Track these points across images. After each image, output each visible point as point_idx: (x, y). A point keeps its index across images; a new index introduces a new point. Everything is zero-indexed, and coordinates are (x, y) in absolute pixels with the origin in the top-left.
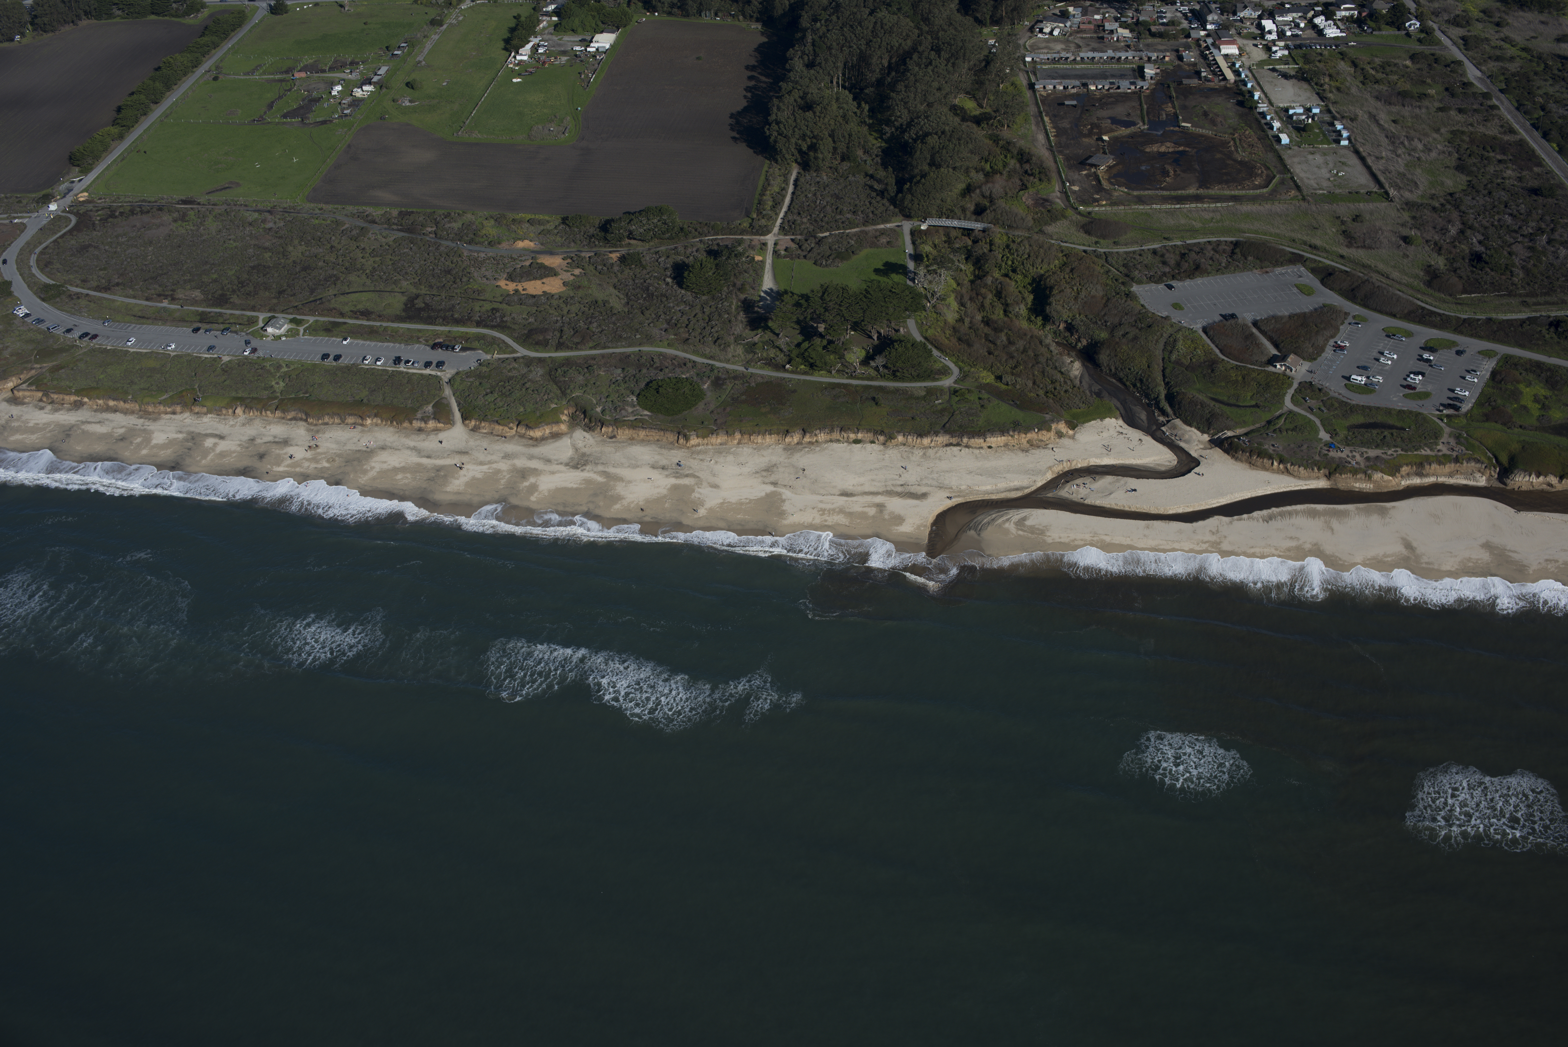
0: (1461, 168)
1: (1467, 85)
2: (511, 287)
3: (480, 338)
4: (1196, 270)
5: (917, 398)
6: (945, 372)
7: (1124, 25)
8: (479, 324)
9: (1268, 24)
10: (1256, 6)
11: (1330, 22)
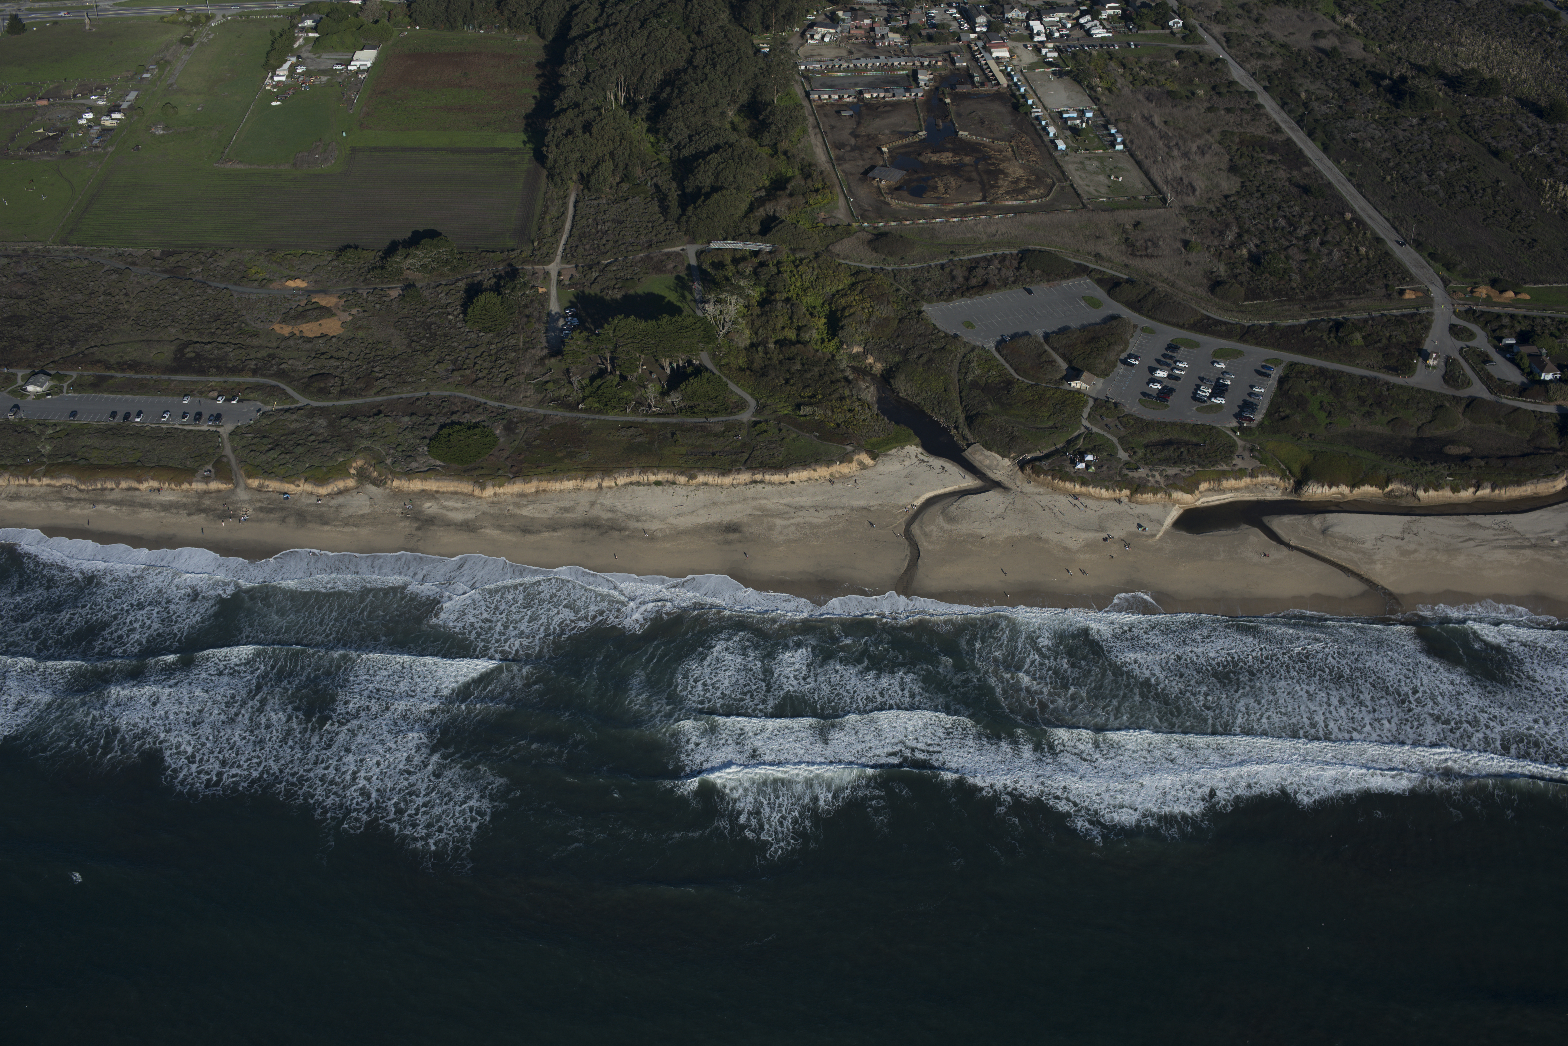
0: (1233, 169)
1: (1232, 83)
2: (286, 330)
3: (259, 387)
4: (985, 286)
5: (716, 435)
6: (741, 405)
7: (894, 30)
8: (255, 373)
9: (1036, 26)
10: (1023, 7)
11: (1096, 22)
